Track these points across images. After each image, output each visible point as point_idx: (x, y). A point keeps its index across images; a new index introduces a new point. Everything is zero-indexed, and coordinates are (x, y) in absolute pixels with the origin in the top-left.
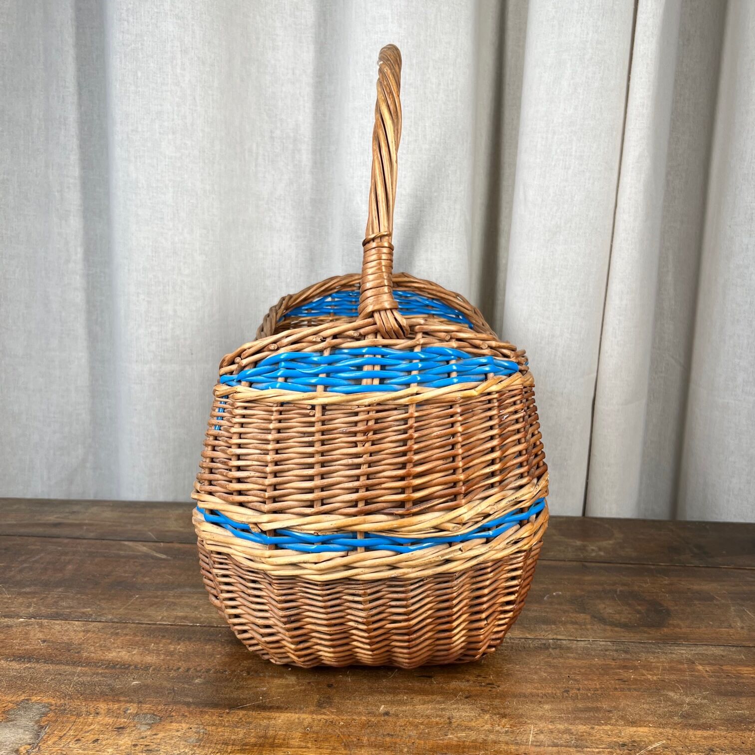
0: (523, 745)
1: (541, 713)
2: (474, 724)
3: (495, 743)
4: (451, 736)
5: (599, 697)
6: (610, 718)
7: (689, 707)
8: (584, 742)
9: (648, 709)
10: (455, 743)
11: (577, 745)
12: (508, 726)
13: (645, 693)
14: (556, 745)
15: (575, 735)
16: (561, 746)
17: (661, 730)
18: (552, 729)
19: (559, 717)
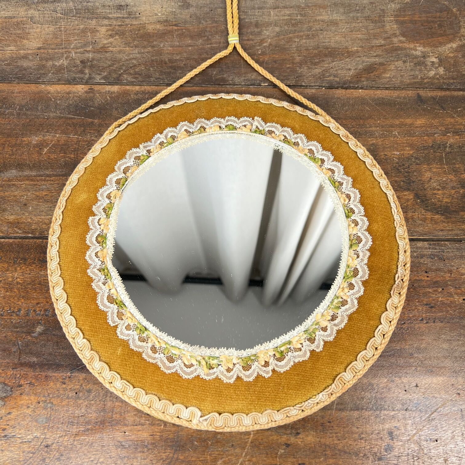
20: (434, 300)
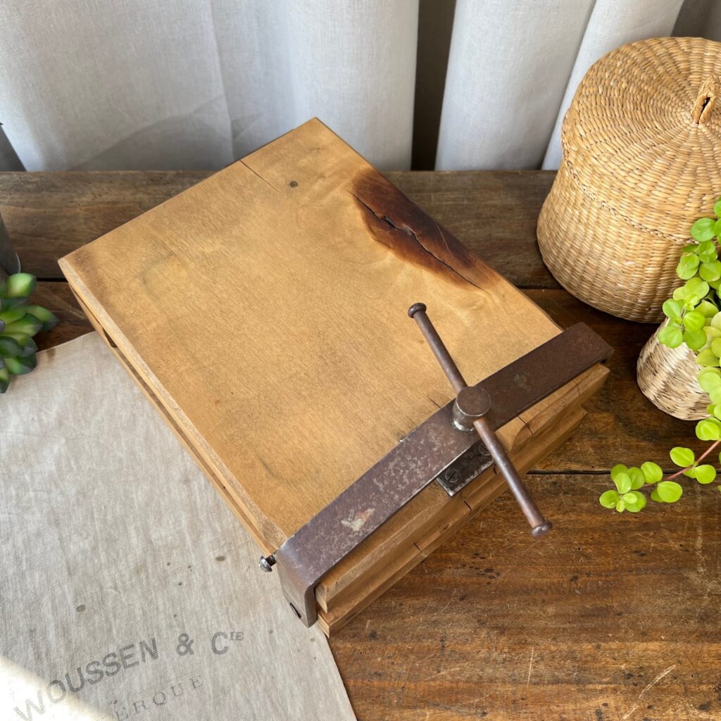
0: (521, 683)
1: (542, 623)
2: (469, 649)
3: (491, 681)
4: (443, 673)
5: (611, 586)
6: (619, 628)
7: (710, 599)
8: (587, 675)
9: (663, 608)
10: (448, 685)
11: (579, 680)
12: (506, 650)
13: (663, 576)
14: (557, 681)
15: (577, 662)
16: (562, 683)
17: (673, 646)
18: (553, 652)
19: (564, 629)
20: (645, 546)
